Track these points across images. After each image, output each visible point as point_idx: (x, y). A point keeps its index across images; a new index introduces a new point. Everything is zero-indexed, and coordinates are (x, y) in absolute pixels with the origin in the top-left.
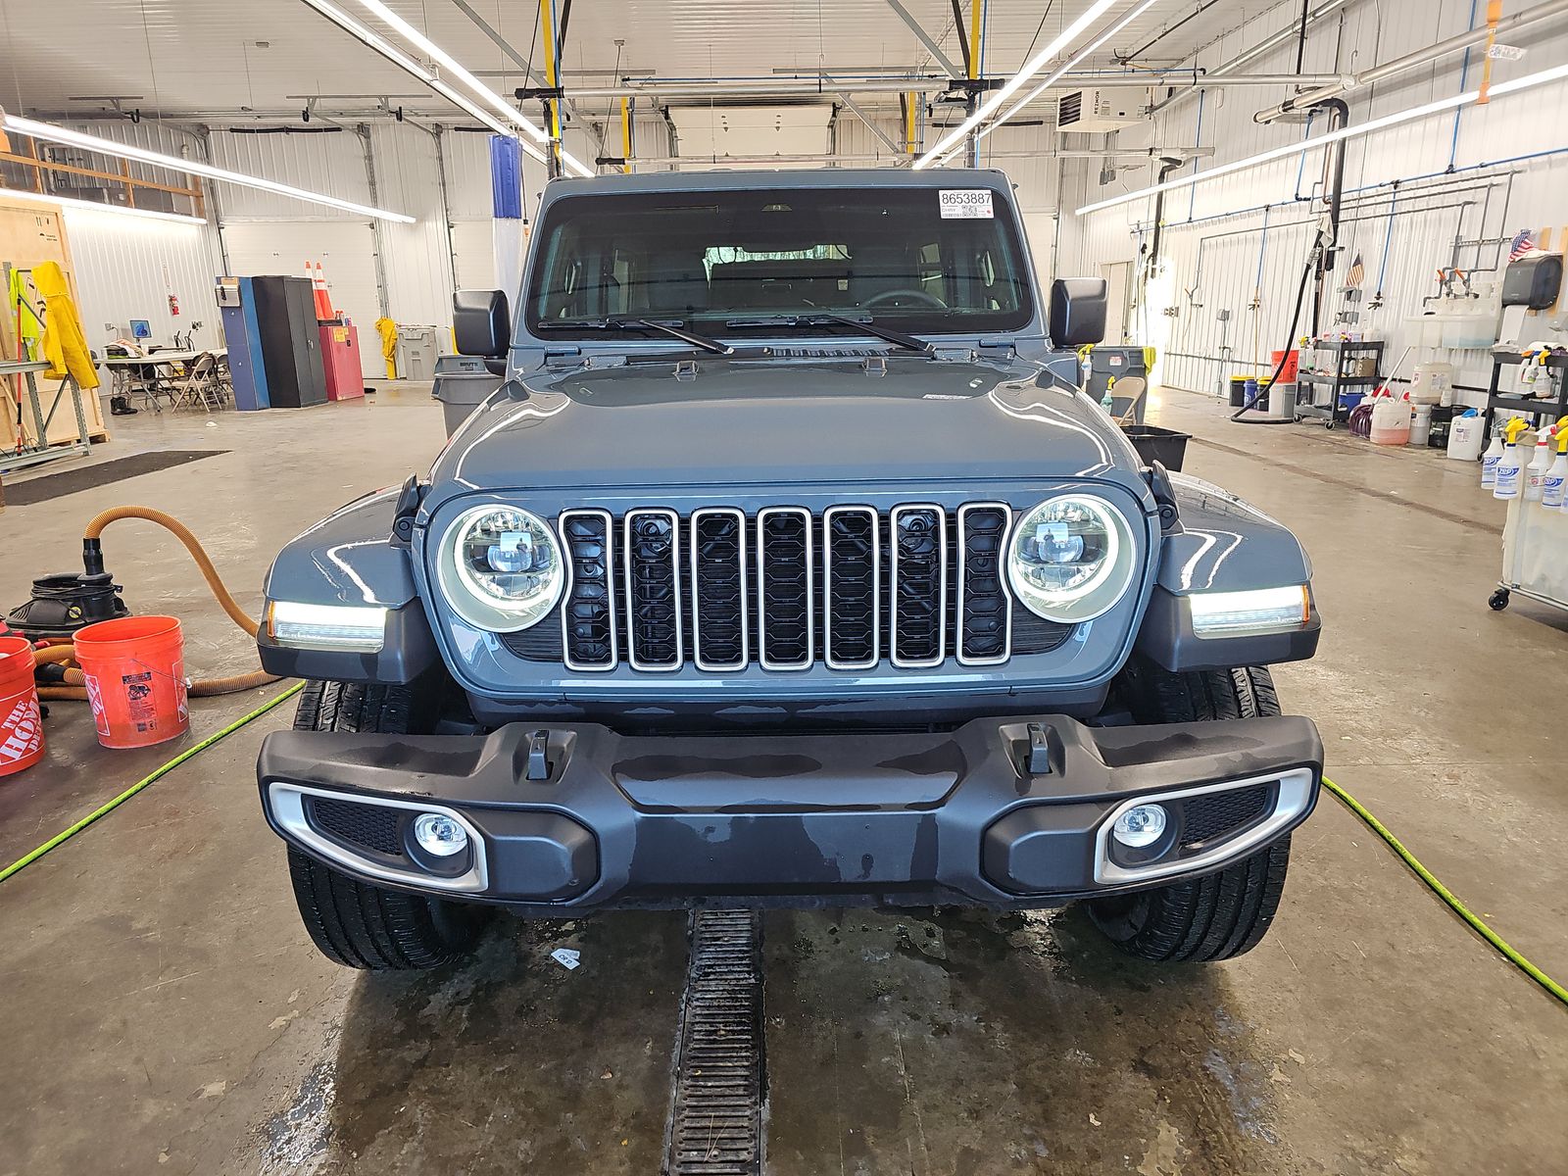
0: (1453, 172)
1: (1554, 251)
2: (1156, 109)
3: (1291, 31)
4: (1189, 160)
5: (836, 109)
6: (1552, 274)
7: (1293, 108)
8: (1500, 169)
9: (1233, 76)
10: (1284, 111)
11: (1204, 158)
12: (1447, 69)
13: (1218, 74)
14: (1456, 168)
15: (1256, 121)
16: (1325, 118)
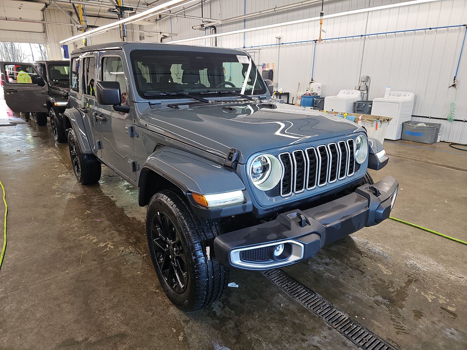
0: (245, 48)
1: (271, 69)
2: (158, 20)
3: (198, 5)
4: (169, 36)
5: (47, 5)
6: (271, 74)
7: (204, 26)
8: (256, 48)
9: (180, 15)
10: (201, 27)
11: (174, 36)
12: (240, 22)
13: (176, 13)
14: (246, 47)
15: (193, 29)
16: (209, 30)
